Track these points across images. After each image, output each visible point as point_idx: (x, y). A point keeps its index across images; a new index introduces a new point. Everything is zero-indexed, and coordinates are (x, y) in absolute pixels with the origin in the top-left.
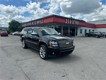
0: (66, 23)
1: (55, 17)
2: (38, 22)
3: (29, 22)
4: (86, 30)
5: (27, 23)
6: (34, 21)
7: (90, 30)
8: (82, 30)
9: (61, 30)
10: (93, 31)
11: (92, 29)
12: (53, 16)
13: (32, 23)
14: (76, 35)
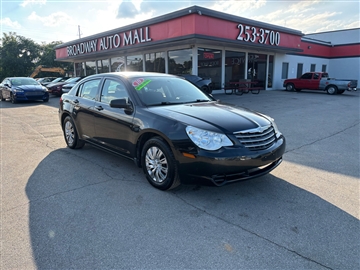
0: (239, 38)
1: (203, 15)
2: (127, 39)
4: (300, 66)
6: (112, 33)
8: (288, 64)
9: (220, 66)
10: (324, 67)
12: (197, 13)
13: (102, 44)
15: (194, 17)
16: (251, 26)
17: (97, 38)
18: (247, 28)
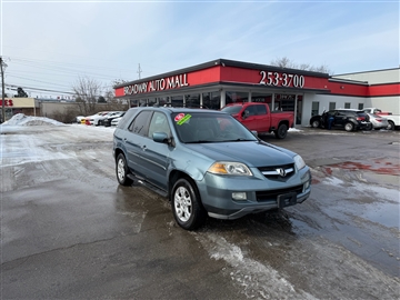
0: (262, 83)
1: (227, 66)
3: (140, 82)
5: (132, 84)
6: (158, 78)
7: (348, 106)
8: (318, 103)
10: (361, 106)
11: (355, 102)
12: (221, 65)
13: (151, 86)
14: (299, 122)
15: (219, 68)
16: (273, 72)
17: (148, 81)
18: (270, 73)
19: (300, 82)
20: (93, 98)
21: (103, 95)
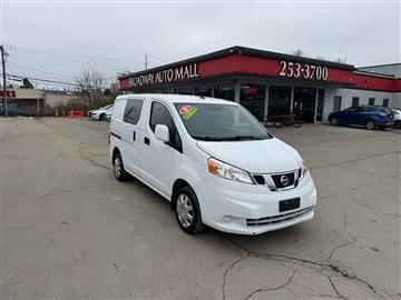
0: (282, 74)
1: (244, 54)
2: (179, 74)
3: (146, 73)
4: (356, 100)
5: (138, 75)
6: (166, 68)
7: (372, 101)
8: (340, 98)
9: (264, 99)
10: (386, 102)
11: (379, 97)
12: (237, 53)
13: (158, 77)
14: (319, 119)
15: (236, 57)
16: (295, 63)
17: (154, 71)
18: (291, 64)
19: (323, 74)
20: (99, 90)
21: (109, 87)
